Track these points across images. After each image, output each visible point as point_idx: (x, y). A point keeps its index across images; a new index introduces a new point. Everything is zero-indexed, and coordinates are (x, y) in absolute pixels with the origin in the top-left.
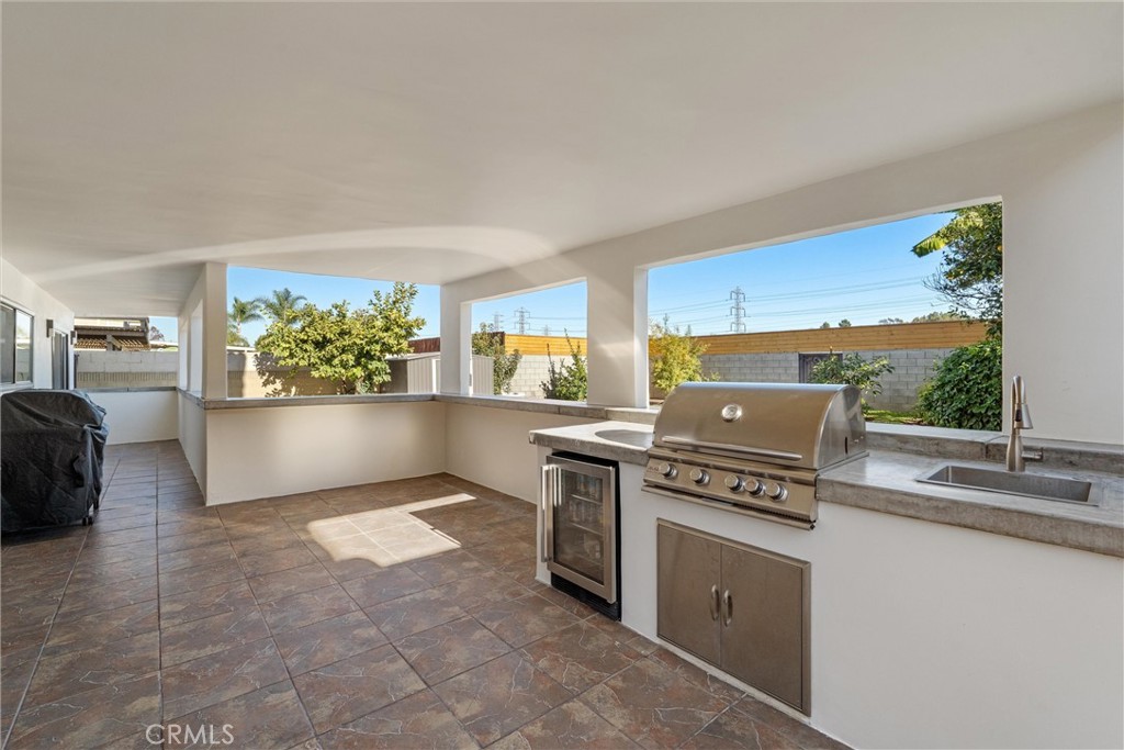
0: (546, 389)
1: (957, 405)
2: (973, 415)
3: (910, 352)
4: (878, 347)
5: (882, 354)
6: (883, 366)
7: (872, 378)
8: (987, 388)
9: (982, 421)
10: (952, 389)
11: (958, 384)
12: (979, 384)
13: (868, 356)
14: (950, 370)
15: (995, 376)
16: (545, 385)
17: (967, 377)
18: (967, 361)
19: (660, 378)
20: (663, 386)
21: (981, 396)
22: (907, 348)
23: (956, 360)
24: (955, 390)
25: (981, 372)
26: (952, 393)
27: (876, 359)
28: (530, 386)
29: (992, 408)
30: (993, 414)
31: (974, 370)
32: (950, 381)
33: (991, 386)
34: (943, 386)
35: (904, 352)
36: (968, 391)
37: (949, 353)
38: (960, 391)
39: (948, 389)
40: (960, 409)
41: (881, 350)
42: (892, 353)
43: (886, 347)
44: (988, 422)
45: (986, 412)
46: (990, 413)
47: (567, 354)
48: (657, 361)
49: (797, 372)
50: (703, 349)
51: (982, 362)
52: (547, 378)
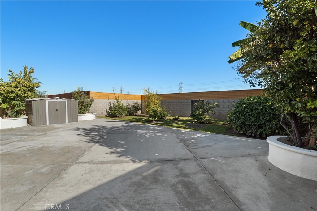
0: (107, 112)
1: (241, 121)
2: (246, 125)
3: (224, 100)
4: (215, 98)
5: (216, 101)
6: (216, 105)
7: (213, 109)
8: (251, 114)
9: (249, 127)
10: (239, 114)
11: (241, 113)
12: (248, 113)
13: (211, 101)
14: (238, 107)
15: (254, 110)
16: (107, 110)
17: (244, 110)
18: (244, 104)
19: (147, 108)
20: (148, 110)
21: (249, 117)
22: (223, 99)
23: (240, 104)
24: (240, 115)
25: (249, 108)
26: (239, 116)
27: (214, 103)
28: (101, 111)
29: (253, 122)
30: (254, 125)
31: (246, 107)
32: (238, 111)
33: (253, 113)
34: (235, 113)
35: (222, 100)
36: (245, 115)
37: (237, 101)
38: (242, 115)
39: (237, 114)
40: (242, 122)
41: (215, 99)
42: (219, 100)
43: (217, 98)
44: (252, 128)
45: (251, 124)
46: (252, 124)
47: (114, 99)
48: (146, 102)
49: (191, 106)
50: (161, 98)
51: (249, 104)
52: (108, 108)
